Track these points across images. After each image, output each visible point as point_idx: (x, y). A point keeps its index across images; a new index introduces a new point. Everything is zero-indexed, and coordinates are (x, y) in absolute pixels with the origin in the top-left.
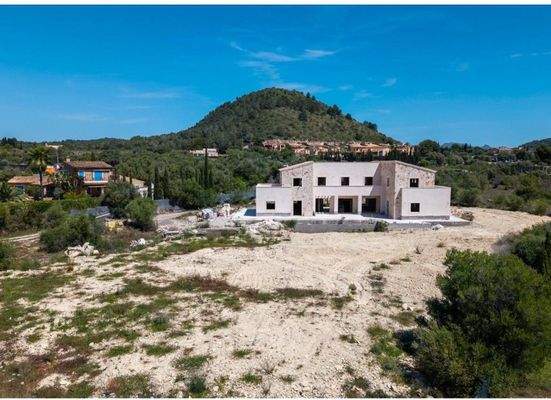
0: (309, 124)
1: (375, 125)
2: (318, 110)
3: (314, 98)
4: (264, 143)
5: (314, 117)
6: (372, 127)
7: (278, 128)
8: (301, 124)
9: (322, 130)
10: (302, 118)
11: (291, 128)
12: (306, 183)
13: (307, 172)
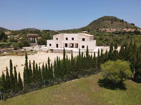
0: (113, 24)
1: (134, 24)
2: (117, 21)
3: (116, 18)
4: (99, 30)
5: (115, 22)
6: (133, 25)
7: (104, 26)
8: (111, 24)
9: (117, 26)
10: (112, 23)
11: (108, 26)
12: (59, 39)
13: (59, 36)
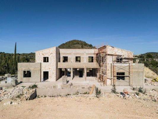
12: (51, 60)
13: (52, 53)
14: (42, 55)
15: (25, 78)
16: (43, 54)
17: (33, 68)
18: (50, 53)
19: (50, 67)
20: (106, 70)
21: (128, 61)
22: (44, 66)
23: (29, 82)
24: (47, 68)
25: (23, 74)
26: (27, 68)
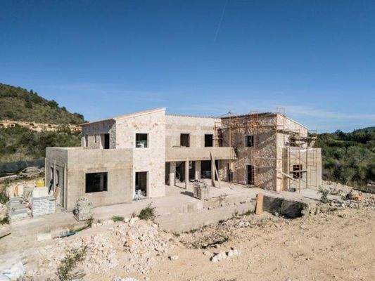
0: (34, 110)
2: (41, 102)
3: (36, 94)
5: (38, 106)
6: (81, 117)
8: (27, 110)
9: (45, 115)
11: (18, 113)
12: (155, 142)
13: (156, 125)
14: (134, 129)
15: (91, 194)
16: (135, 126)
17: (114, 165)
18: (152, 124)
19: (153, 161)
20: (276, 161)
21: (301, 144)
22: (139, 157)
23: (101, 206)
24: (145, 162)
25: (85, 184)
26: (97, 166)
